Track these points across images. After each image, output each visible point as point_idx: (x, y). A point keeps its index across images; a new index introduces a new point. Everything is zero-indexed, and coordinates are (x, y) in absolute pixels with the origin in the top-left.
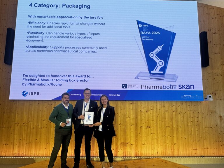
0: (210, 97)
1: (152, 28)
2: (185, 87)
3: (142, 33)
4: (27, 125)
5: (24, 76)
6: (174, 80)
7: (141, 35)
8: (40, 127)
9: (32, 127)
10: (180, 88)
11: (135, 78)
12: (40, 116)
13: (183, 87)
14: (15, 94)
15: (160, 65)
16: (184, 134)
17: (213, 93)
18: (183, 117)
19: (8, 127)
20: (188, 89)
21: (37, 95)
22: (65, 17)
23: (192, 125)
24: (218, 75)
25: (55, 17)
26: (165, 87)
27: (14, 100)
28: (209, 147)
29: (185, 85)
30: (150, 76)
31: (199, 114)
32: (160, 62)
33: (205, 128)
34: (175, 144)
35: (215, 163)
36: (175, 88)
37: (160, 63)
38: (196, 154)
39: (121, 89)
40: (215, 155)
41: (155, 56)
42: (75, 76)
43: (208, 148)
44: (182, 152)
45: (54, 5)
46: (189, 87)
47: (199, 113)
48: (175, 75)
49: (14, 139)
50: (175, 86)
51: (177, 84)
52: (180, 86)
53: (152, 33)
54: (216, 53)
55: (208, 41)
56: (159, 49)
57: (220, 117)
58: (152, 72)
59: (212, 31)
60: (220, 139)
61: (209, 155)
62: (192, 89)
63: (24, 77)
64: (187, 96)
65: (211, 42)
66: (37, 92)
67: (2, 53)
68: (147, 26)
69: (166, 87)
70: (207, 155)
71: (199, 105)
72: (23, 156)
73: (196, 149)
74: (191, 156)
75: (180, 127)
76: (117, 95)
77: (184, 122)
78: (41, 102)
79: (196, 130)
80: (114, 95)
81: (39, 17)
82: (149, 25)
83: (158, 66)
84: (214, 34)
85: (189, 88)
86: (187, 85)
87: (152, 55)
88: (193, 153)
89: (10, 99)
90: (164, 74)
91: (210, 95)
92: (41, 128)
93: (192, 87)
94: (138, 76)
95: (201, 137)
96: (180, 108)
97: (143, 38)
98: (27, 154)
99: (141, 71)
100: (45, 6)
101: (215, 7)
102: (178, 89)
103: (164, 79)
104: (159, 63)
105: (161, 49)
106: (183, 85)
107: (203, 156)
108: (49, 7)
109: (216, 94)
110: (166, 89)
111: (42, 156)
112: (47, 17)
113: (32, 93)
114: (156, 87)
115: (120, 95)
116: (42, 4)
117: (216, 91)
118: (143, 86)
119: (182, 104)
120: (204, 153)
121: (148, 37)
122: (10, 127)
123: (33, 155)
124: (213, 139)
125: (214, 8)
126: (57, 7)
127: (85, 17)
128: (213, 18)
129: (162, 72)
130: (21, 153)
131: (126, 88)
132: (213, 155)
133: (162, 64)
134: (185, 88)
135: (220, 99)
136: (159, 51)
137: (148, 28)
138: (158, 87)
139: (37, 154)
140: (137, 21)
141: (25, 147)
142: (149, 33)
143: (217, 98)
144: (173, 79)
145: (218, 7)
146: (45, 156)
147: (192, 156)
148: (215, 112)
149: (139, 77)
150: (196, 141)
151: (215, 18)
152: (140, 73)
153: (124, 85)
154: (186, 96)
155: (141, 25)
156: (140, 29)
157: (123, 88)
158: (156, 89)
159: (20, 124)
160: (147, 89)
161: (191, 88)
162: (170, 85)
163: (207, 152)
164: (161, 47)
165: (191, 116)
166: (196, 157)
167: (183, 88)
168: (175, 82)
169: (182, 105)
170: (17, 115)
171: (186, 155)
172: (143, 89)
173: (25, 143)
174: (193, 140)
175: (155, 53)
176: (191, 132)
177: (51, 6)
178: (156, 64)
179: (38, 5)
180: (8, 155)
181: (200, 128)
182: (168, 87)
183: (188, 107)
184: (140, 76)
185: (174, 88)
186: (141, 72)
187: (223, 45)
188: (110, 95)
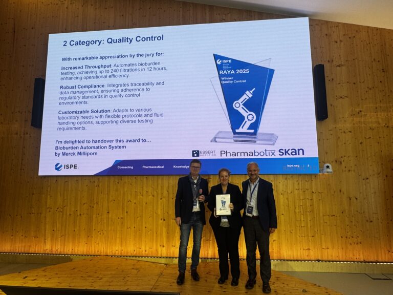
0: (328, 167)
1: (237, 64)
2: (290, 152)
3: (221, 72)
4: (62, 210)
5: (57, 142)
6: (272, 143)
7: (220, 76)
8: (78, 213)
9: (68, 214)
10: (281, 154)
11: (211, 141)
12: (79, 198)
13: (286, 152)
14: (46, 168)
15: (249, 120)
16: (289, 226)
17: (336, 161)
18: (288, 199)
19: (38, 214)
20: (294, 155)
21: (74, 168)
22: (111, 57)
23: (302, 211)
24: (345, 132)
25: (97, 58)
26: (256, 154)
27: (45, 177)
28: (330, 247)
29: (289, 150)
30: (234, 137)
31: (314, 194)
32: (250, 115)
33: (324, 216)
34: (274, 241)
35: (338, 272)
36: (273, 154)
37: (249, 117)
38: (308, 256)
39: (191, 157)
40: (341, 259)
41: (242, 106)
42: (125, 141)
43: (328, 248)
44: (285, 254)
45: (96, 41)
46: (295, 152)
47: (313, 192)
48: (273, 134)
49: (45, 231)
50: (273, 152)
51: (276, 148)
52: (281, 151)
53: (236, 72)
54: (341, 97)
56: (248, 95)
57: (348, 199)
58: (237, 131)
59: (334, 63)
60: (349, 233)
61: (330, 258)
62: (301, 156)
63: (58, 145)
64: (292, 166)
65: (333, 79)
67: (29, 111)
68: (230, 61)
69: (259, 154)
70: (326, 259)
71: (313, 179)
72: (57, 253)
73: (309, 249)
74: (300, 259)
75: (283, 214)
76: (185, 167)
77: (288, 206)
78: (80, 178)
79: (309, 219)
80: (180, 167)
81: (76, 59)
82: (232, 60)
83: (246, 122)
84: (339, 66)
85: (296, 154)
86: (292, 150)
87: (237, 105)
88: (303, 254)
89: (39, 175)
90: (255, 133)
91: (328, 165)
92: (80, 215)
93: (301, 151)
94: (216, 138)
95: (316, 230)
96: (283, 185)
97: (223, 80)
98: (62, 250)
99: (221, 130)
100: (83, 43)
101: (340, 23)
102: (277, 156)
103: (255, 142)
104: (247, 117)
105: (251, 96)
106: (285, 150)
107: (319, 261)
108: (89, 44)
109: (341, 163)
110: (259, 157)
111: (82, 254)
112: (87, 58)
113: (67, 167)
114: (243, 154)
116: (80, 41)
117: (342, 157)
118: (224, 152)
119: (286, 179)
120: (322, 256)
121: (231, 78)
122: (41, 214)
123: (70, 253)
124: (337, 233)
125: (338, 25)
126: (100, 43)
127: (138, 55)
128: (337, 42)
129: (252, 131)
130: (54, 249)
131: (198, 156)
132: (337, 259)
133: (253, 118)
134: (289, 155)
135: (349, 171)
136: (248, 98)
137: (230, 64)
138: (246, 154)
139: (75, 251)
140: (214, 55)
141: (59, 240)
142: (233, 72)
143: (344, 169)
144: (270, 140)
145: (345, 24)
146: (85, 254)
147: (302, 259)
148: (340, 191)
149: (217, 140)
150: (308, 236)
151: (341, 41)
152: (218, 133)
153: (195, 151)
154: (290, 166)
155: (221, 61)
156: (219, 68)
157: (193, 156)
158: (243, 157)
159: (53, 210)
160: (229, 157)
161: (299, 154)
162: (266, 150)
163: (326, 254)
164: (251, 92)
165: (299, 197)
166: (308, 261)
167: (286, 155)
168: (273, 144)
169: (286, 181)
170: (49, 197)
171: (292, 259)
172: (224, 157)
173: (59, 236)
174: (303, 235)
175: (242, 102)
176: (301, 223)
177: (92, 42)
178: (243, 118)
179: (74, 43)
180: (38, 251)
181: (315, 217)
182: (262, 154)
183: (296, 183)
184: (219, 138)
185: (271, 154)
186: (220, 132)
187: (354, 83)
188: (174, 167)
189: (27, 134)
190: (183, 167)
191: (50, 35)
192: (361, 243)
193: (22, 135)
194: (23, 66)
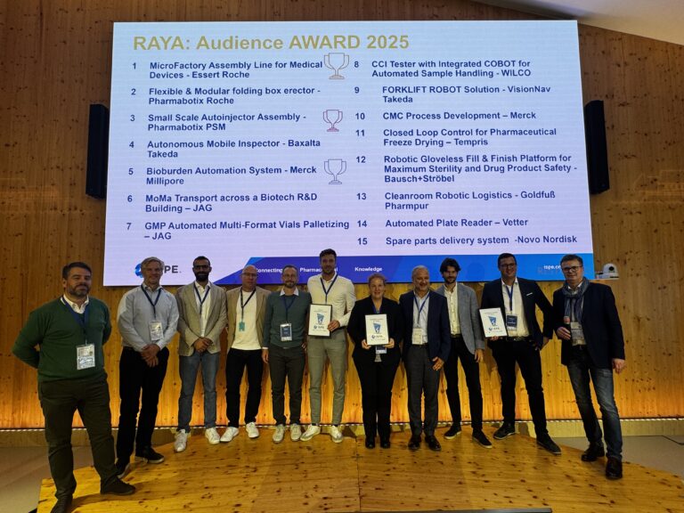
0: (611, 269)
17: (618, 260)
21: (173, 272)
24: (631, 213)
27: (114, 288)
54: (626, 156)
55: (607, 125)
57: (636, 320)
59: (616, 99)
60: (637, 374)
64: (552, 267)
65: (613, 126)
66: (173, 267)
67: (78, 167)
74: (562, 417)
76: (375, 269)
80: (367, 270)
84: (623, 105)
88: (568, 410)
89: (105, 284)
91: (610, 265)
101: (625, 34)
109: (625, 263)
115: (380, 269)
117: (627, 253)
122: (109, 355)
125: (621, 37)
128: (619, 66)
135: (638, 275)
143: (630, 272)
145: (631, 36)
147: (567, 417)
148: (624, 307)
151: (626, 64)
154: (548, 267)
187: (646, 135)
188: (356, 269)
189: (76, 209)
190: (371, 270)
191: (115, 24)
192: (654, 388)
193: (66, 212)
194: (63, 81)
